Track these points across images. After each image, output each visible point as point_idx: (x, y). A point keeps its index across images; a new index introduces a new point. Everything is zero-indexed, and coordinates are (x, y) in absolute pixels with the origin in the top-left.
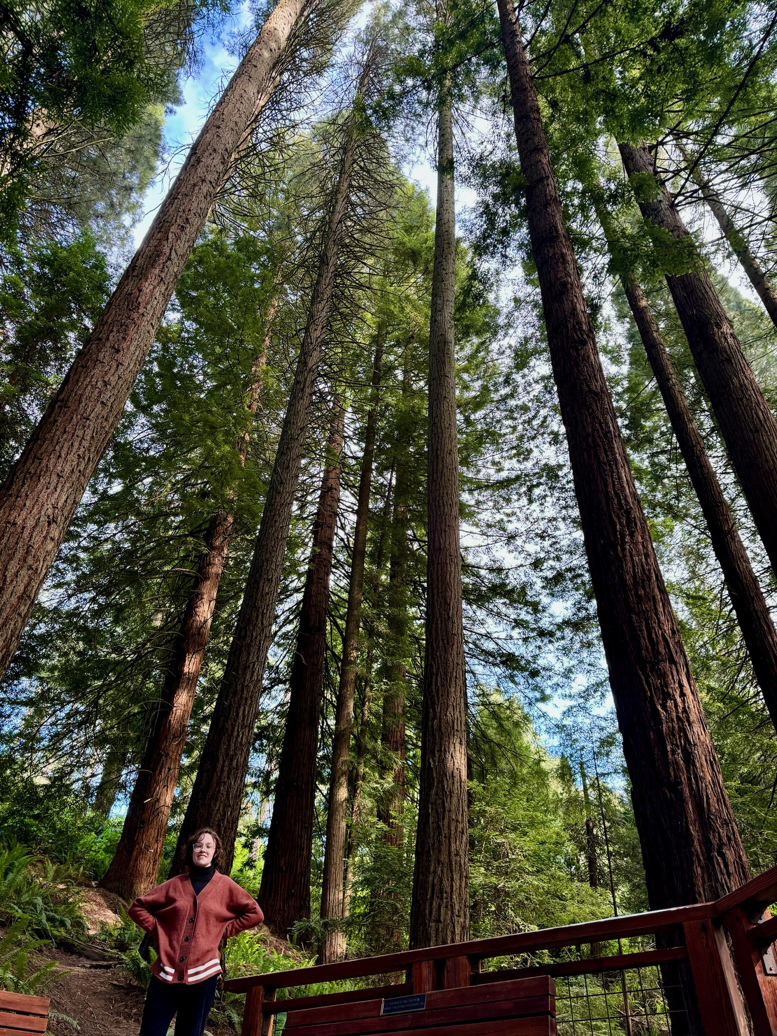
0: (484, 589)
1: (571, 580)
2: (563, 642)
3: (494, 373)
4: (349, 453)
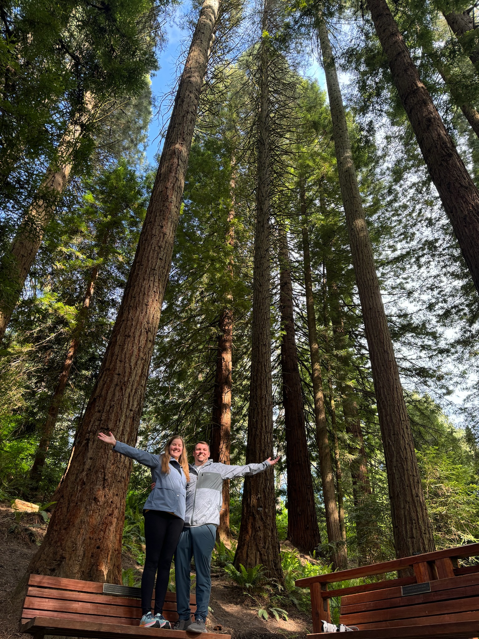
0: (397, 329)
1: (456, 313)
2: (457, 355)
3: (380, 188)
4: (293, 259)
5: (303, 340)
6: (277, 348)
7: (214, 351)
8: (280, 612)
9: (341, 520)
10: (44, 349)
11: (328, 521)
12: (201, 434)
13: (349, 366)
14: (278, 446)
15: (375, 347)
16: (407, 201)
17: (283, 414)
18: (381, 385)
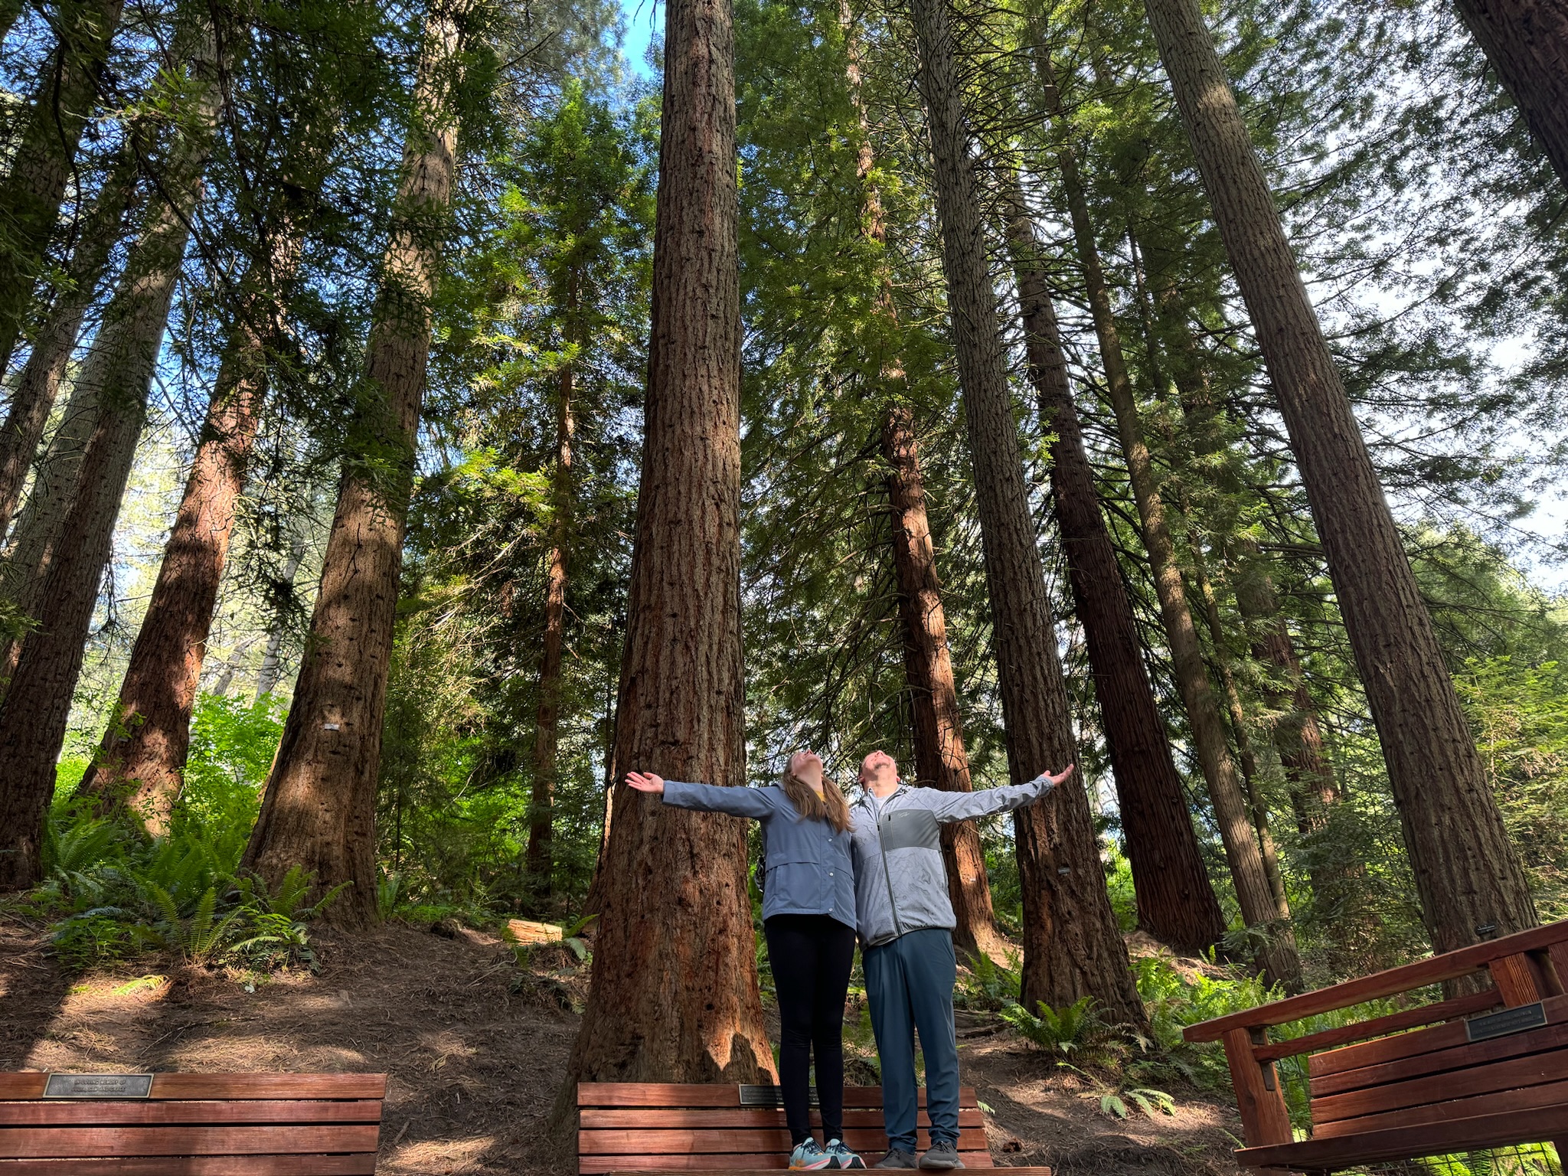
0: (1356, 369)
1: (1519, 294)
2: (1534, 406)
4: (1046, 240)
5: (1104, 447)
6: (1040, 479)
7: (882, 517)
8: (1153, 1096)
9: (1268, 866)
10: (496, 582)
11: (1235, 871)
12: (888, 717)
13: (1237, 491)
14: (1081, 717)
15: (1308, 430)
16: (1340, 10)
17: (1081, 639)
18: (1337, 526)
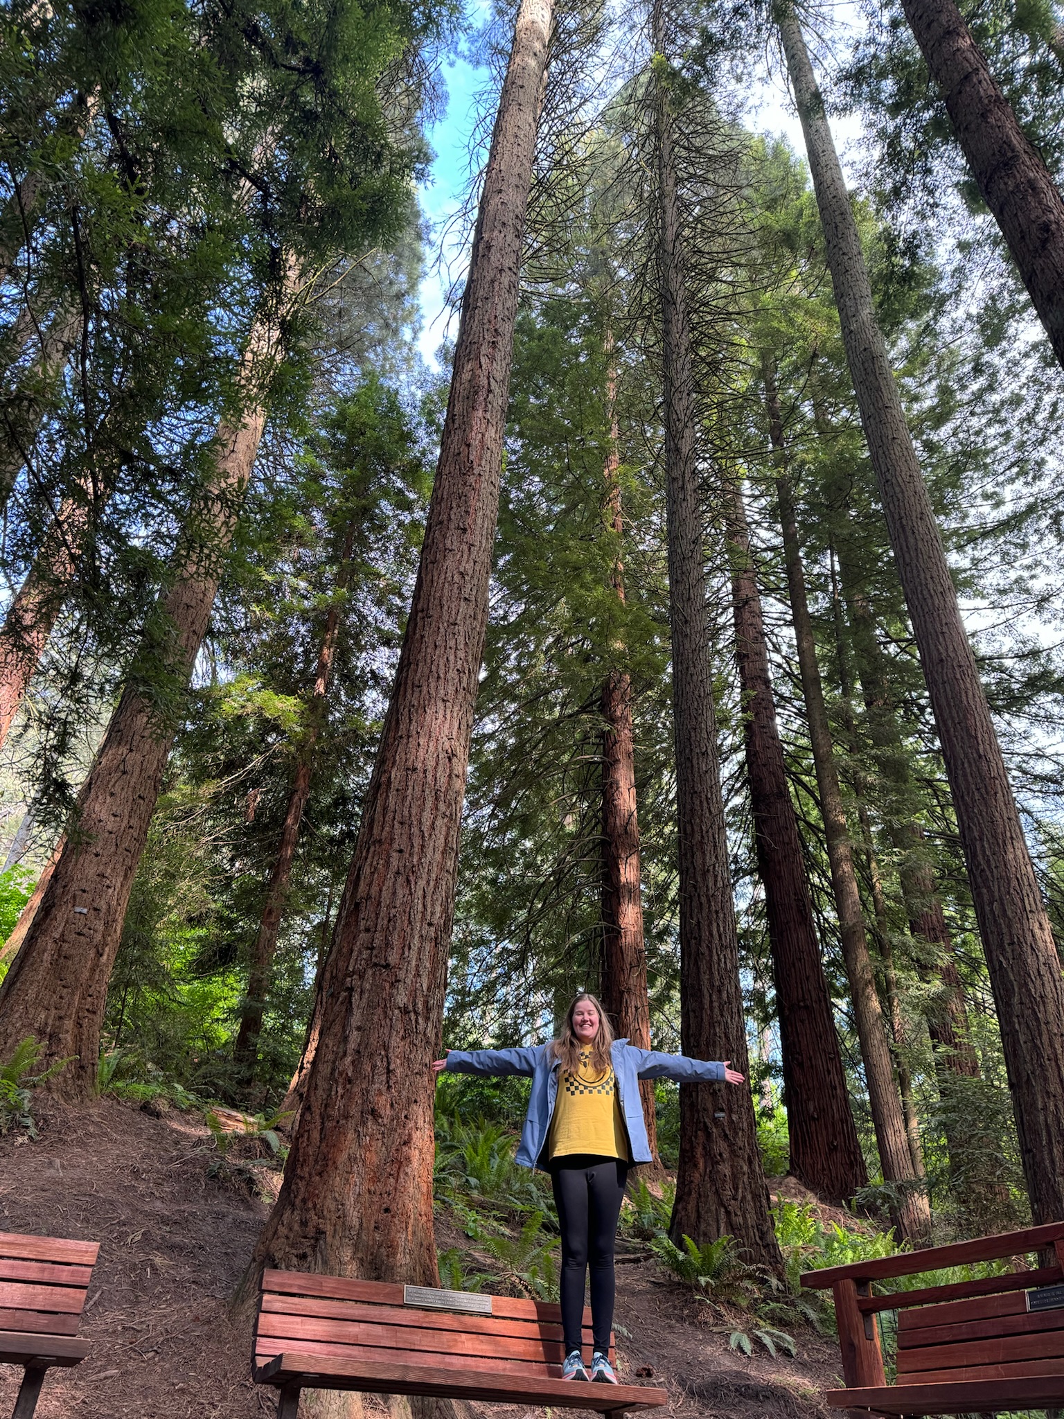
0: (1018, 686)
3: (953, 364)
4: (760, 545)
5: (795, 727)
6: (734, 749)
7: (594, 767)
8: (778, 1337)
10: (243, 787)
11: (880, 1130)
12: (581, 948)
13: (906, 781)
15: (958, 748)
16: (1021, 388)
17: (763, 895)
18: (976, 834)
